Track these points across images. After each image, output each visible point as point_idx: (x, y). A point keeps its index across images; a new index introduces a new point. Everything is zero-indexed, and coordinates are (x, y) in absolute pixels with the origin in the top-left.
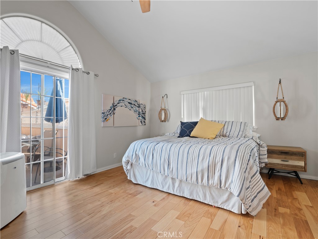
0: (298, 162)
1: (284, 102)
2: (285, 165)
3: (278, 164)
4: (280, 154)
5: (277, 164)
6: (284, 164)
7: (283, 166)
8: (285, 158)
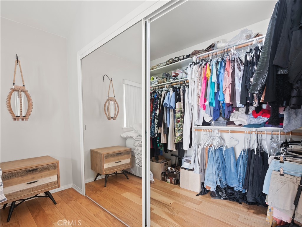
0: (50, 177)
1: (25, 92)
2: (33, 188)
3: (23, 191)
4: (24, 175)
5: (20, 191)
6: (31, 188)
7: (30, 191)
8: (33, 178)
